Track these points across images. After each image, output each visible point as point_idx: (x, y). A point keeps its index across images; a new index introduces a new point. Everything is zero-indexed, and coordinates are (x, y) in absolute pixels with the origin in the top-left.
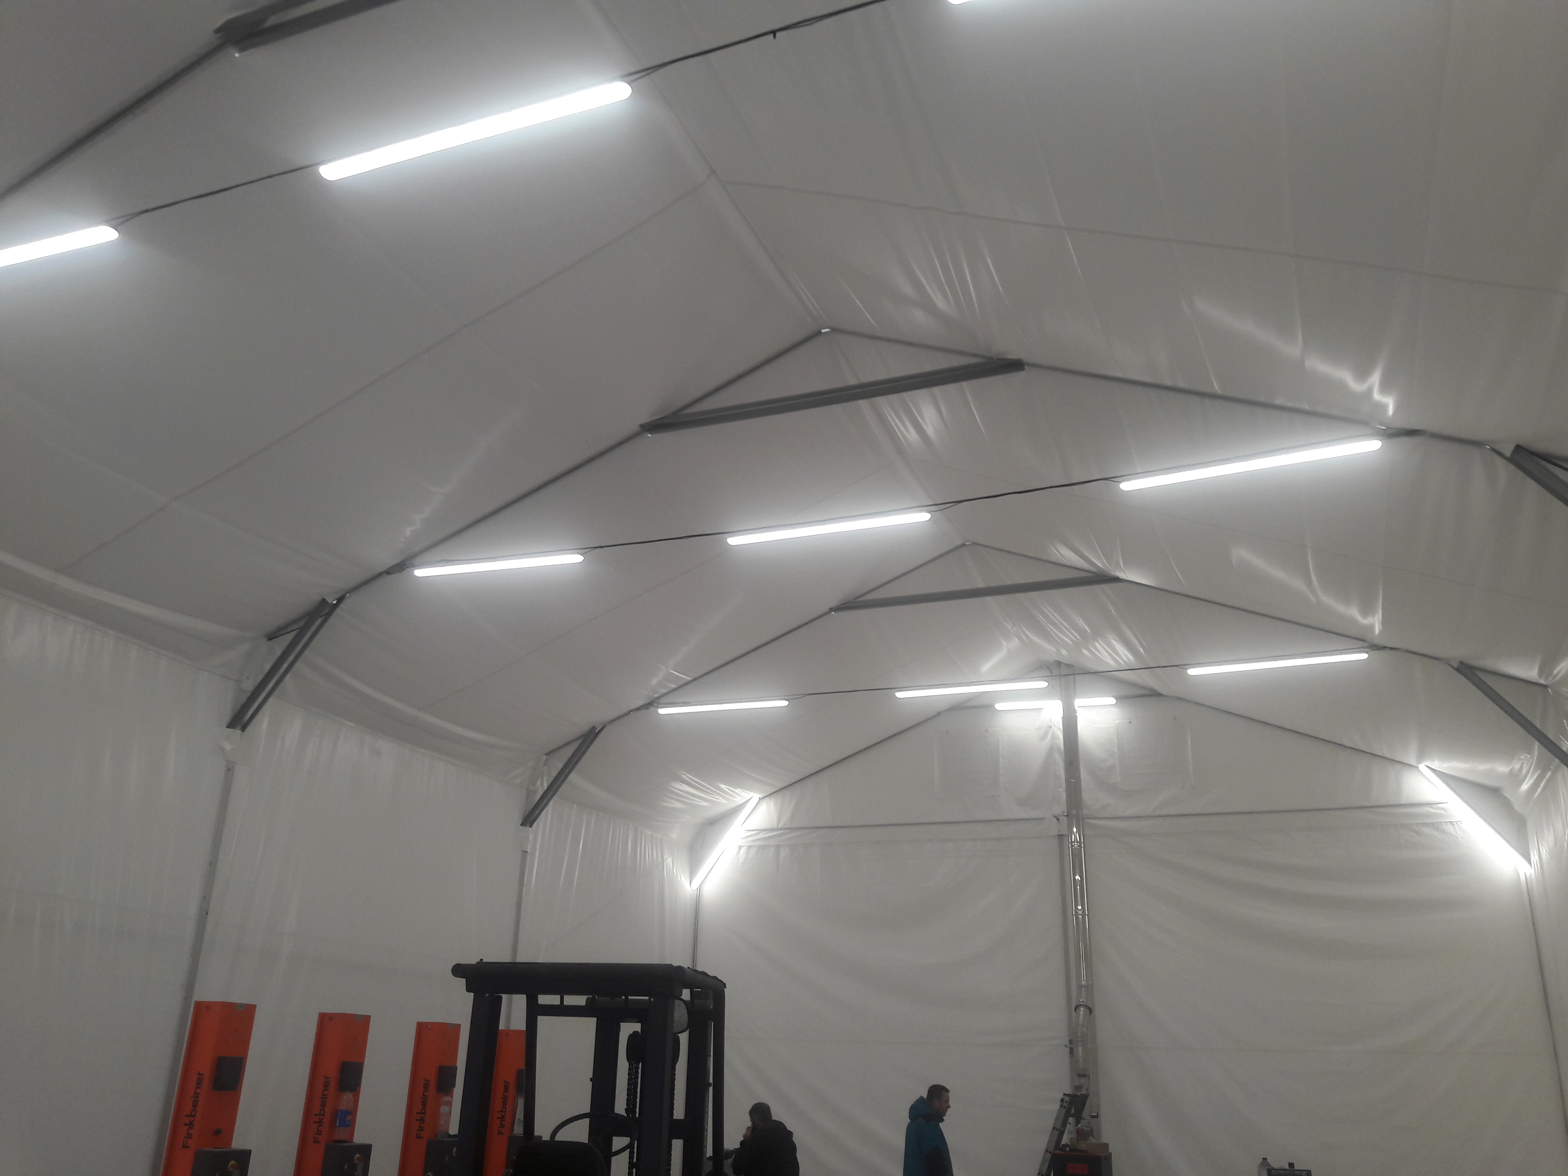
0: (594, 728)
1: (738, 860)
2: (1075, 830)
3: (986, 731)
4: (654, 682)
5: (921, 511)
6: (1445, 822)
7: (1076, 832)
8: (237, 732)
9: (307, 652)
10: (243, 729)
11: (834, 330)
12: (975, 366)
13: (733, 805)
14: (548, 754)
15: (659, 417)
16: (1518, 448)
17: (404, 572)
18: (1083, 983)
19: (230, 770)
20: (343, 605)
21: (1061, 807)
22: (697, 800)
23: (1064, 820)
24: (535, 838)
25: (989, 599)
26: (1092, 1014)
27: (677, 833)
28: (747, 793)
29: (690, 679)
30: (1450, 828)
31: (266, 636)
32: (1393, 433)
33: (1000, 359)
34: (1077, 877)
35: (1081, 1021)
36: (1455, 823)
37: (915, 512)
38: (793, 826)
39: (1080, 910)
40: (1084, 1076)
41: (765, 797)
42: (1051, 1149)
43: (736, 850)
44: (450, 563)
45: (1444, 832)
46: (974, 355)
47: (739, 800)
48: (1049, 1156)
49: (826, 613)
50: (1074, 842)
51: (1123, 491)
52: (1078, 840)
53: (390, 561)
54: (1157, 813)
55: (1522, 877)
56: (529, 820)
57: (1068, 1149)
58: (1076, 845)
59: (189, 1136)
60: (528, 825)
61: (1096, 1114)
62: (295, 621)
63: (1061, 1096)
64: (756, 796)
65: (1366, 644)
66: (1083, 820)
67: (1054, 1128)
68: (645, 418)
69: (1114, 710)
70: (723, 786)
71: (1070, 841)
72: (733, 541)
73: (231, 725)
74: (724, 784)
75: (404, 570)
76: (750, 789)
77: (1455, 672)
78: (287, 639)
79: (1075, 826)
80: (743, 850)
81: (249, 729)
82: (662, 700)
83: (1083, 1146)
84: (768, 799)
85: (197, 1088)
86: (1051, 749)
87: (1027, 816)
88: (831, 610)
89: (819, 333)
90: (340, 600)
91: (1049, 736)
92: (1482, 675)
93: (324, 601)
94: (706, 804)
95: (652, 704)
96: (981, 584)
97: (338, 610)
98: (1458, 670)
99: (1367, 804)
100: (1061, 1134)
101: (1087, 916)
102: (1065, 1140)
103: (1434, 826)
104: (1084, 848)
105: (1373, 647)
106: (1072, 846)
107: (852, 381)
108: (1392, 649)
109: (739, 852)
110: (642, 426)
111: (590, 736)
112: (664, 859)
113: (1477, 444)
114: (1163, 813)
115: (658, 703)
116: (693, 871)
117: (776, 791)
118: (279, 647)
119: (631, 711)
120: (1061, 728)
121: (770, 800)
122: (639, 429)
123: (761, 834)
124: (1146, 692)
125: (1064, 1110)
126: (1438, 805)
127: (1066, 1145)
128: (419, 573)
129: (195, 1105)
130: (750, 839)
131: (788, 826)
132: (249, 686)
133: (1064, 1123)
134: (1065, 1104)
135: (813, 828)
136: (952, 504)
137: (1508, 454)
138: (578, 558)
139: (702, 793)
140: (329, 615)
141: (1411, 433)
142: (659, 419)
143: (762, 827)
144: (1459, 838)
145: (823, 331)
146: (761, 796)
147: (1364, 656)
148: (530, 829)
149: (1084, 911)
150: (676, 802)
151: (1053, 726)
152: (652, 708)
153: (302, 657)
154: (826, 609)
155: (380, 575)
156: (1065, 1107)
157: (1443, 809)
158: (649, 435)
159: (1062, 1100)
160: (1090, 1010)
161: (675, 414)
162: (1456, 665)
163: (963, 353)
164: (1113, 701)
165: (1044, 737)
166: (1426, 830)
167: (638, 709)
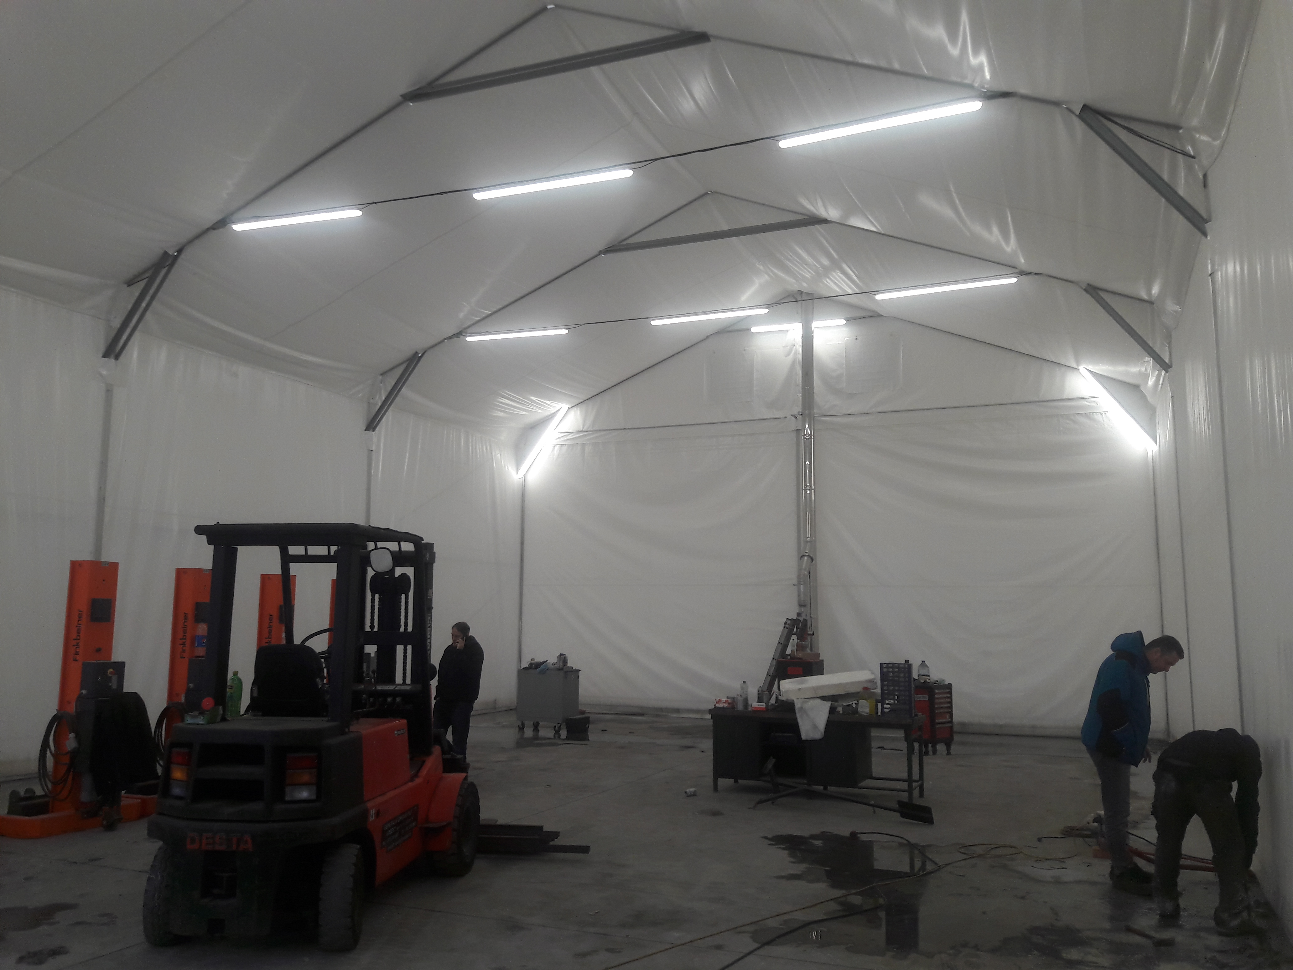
0: (416, 353)
1: (554, 455)
2: (807, 426)
3: (745, 350)
4: (461, 315)
5: (624, 169)
6: (1093, 413)
7: (808, 428)
8: (112, 361)
9: (160, 294)
10: (117, 357)
11: (557, 6)
12: (672, 37)
13: (549, 413)
14: (381, 375)
15: (417, 87)
16: (1085, 107)
17: (226, 227)
18: (808, 539)
19: (109, 391)
20: (183, 256)
21: (798, 409)
22: (515, 409)
23: (799, 417)
24: (379, 440)
25: (734, 239)
26: (814, 562)
27: (505, 435)
28: (556, 404)
29: (490, 312)
30: (1099, 417)
31: (125, 283)
32: (991, 96)
33: (690, 32)
34: (808, 462)
35: (804, 566)
36: (1103, 413)
37: (620, 169)
38: (594, 429)
39: (808, 486)
40: (805, 606)
41: (572, 407)
42: (776, 658)
43: (552, 447)
44: (260, 219)
45: (1094, 420)
46: (669, 28)
47: (553, 410)
48: (774, 662)
49: (597, 256)
50: (806, 435)
51: (781, 148)
52: (809, 433)
53: (214, 217)
54: (874, 410)
55: (1150, 455)
56: (371, 425)
57: (789, 657)
58: (807, 437)
59: (77, 653)
60: (371, 430)
61: (812, 633)
62: (145, 271)
63: (785, 620)
64: (565, 407)
65: (1016, 271)
66: (814, 418)
67: (779, 643)
68: (404, 89)
69: (844, 329)
70: (533, 398)
71: (803, 434)
72: (479, 196)
73: (106, 355)
74: (534, 397)
75: (225, 225)
76: (560, 401)
77: (1084, 293)
78: (142, 285)
79: (807, 423)
80: (557, 448)
81: (122, 358)
82: (469, 330)
83: (800, 655)
84: (575, 409)
85: (79, 620)
86: (794, 363)
87: (773, 417)
88: (601, 252)
89: (545, 9)
90: (180, 251)
91: (793, 352)
92: (1102, 294)
93: (166, 253)
94: (524, 413)
95: (460, 334)
96: (725, 227)
97: (180, 261)
98: (1086, 290)
99: (1036, 399)
100: (785, 647)
101: (813, 491)
102: (788, 651)
103: (1087, 415)
104: (813, 439)
105: (1022, 273)
106: (804, 438)
107: (581, 51)
108: (1036, 274)
109: (553, 450)
110: (402, 96)
111: (414, 360)
112: (493, 455)
113: (1056, 104)
114: (879, 410)
115: (466, 333)
116: (518, 465)
117: (581, 402)
118: (136, 290)
119: (445, 339)
120: (801, 344)
121: (577, 409)
122: (400, 99)
123: (571, 435)
124: (870, 314)
125: (786, 630)
126: (1091, 399)
127: (788, 655)
128: (238, 227)
129: (79, 632)
130: (562, 439)
131: (590, 429)
132: (117, 323)
133: (788, 639)
134: (787, 626)
135: (610, 430)
136: (650, 162)
137: (1078, 112)
138: (356, 213)
139: (519, 405)
140: (172, 265)
141: (1005, 95)
142: (418, 89)
143: (571, 430)
144: (1105, 425)
145: (549, 7)
146: (570, 407)
147: (1014, 280)
148: (374, 433)
149: (811, 487)
150: (499, 412)
151: (796, 344)
152: (462, 337)
153: (157, 298)
154: (596, 252)
155: (207, 230)
156: (787, 628)
157: (1095, 402)
158: (411, 104)
159: (785, 623)
160: (812, 560)
161: (430, 84)
162: (1084, 286)
163: (661, 27)
164: (844, 322)
165: (789, 354)
166: (1082, 419)
167: (450, 338)
